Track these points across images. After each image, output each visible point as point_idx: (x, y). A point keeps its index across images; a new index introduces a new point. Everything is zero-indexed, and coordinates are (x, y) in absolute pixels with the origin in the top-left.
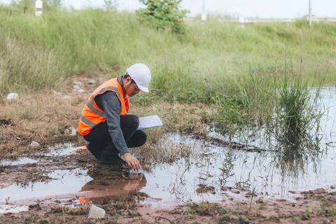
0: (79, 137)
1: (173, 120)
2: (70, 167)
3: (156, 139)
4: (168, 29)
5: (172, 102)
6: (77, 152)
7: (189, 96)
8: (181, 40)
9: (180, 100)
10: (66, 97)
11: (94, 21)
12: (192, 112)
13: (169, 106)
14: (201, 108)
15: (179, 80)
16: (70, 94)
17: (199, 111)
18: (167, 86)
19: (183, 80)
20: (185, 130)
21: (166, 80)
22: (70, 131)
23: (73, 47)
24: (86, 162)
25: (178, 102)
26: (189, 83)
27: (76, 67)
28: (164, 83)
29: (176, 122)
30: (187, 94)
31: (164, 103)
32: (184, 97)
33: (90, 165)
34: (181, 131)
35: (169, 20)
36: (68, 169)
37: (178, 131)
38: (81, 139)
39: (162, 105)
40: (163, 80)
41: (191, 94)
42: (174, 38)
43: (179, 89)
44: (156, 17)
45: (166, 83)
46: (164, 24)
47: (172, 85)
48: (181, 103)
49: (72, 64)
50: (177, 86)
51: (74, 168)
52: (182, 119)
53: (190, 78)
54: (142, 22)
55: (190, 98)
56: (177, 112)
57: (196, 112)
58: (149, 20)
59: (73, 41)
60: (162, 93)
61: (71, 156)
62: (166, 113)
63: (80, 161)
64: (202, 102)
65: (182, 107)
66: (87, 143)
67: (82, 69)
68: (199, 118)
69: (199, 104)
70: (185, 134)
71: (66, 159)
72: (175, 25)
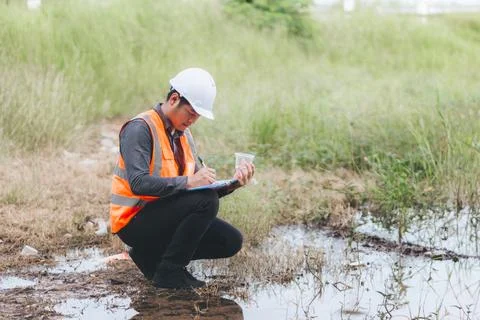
0: (112, 237)
1: (291, 202)
2: (97, 292)
3: (258, 238)
4: (281, 29)
5: (289, 168)
6: (109, 264)
7: (321, 157)
8: (305, 49)
9: (305, 164)
10: (87, 162)
11: (139, 17)
12: (326, 186)
13: (282, 176)
14: (344, 178)
15: (302, 126)
16: (93, 156)
17: (340, 184)
18: (280, 139)
19: (310, 125)
20: (313, 221)
21: (276, 127)
22: (96, 225)
23: (98, 67)
24: (127, 283)
25: (299, 168)
26: (322, 131)
27: (106, 105)
28: (273, 132)
29: (296, 206)
30: (318, 152)
31: (274, 171)
32: (312, 158)
33: (134, 289)
34: (305, 223)
35: (282, 11)
36: (92, 296)
37: (300, 222)
38: (116, 241)
39: (268, 175)
40: (272, 125)
41: (325, 152)
42: (292, 45)
43: (302, 142)
44: (258, 7)
45: (278, 132)
46: (273, 20)
47: (289, 136)
48: (305, 170)
49: (99, 100)
50: (298, 138)
51: (104, 296)
52: (308, 200)
53: (323, 123)
54: (230, 17)
55: (323, 160)
56: (297, 187)
57: (335, 186)
58: (243, 12)
59: (100, 55)
60: (270, 152)
61: (98, 273)
62: (277, 188)
63: (114, 282)
64: (346, 166)
65: (307, 177)
66: (127, 247)
67: (118, 108)
68: (340, 197)
69: (341, 171)
70: (313, 229)
71: (88, 279)
72: (294, 19)
